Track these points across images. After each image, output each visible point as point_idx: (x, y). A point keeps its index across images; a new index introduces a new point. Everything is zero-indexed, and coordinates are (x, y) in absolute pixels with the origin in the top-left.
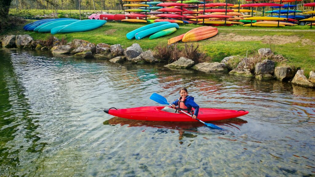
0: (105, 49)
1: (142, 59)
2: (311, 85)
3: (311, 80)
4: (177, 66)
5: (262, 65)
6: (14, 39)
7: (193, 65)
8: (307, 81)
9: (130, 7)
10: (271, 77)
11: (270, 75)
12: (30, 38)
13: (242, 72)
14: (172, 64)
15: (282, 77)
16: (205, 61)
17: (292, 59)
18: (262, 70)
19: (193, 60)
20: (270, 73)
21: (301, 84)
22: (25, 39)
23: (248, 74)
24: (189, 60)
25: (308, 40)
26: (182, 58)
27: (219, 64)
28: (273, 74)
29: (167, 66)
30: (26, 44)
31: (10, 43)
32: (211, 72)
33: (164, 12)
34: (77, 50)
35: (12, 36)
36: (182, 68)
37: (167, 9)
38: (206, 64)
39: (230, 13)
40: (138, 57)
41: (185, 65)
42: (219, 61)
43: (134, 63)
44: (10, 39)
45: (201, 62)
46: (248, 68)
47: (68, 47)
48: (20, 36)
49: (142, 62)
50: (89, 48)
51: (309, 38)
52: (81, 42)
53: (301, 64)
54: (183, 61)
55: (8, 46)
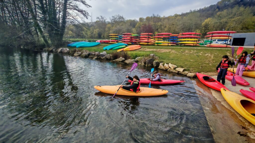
0: (93, 54)
1: (106, 58)
2: (164, 69)
3: (165, 67)
4: (118, 61)
5: (148, 60)
6: (62, 49)
7: (124, 60)
8: (163, 67)
9: (112, 38)
10: (151, 66)
11: (150, 65)
12: (68, 49)
13: (141, 63)
14: (116, 60)
15: (155, 66)
16: (129, 59)
17: (162, 58)
18: (148, 63)
19: (125, 58)
20: (151, 64)
21: (161, 68)
22: (66, 50)
23: (143, 64)
24: (123, 58)
25: (174, 51)
26: (121, 58)
27: (134, 60)
28: (152, 64)
29: (114, 61)
30: (66, 52)
31: (60, 51)
32: (129, 63)
33: (124, 39)
34: (83, 54)
35: (61, 48)
36: (120, 61)
37: (125, 38)
38: (129, 60)
39: (150, 40)
40: (104, 57)
41: (121, 60)
42: (135, 59)
43: (102, 59)
44: (61, 49)
45: (128, 59)
46: (143, 62)
47: (80, 53)
48: (64, 48)
49: (105, 59)
50: (88, 53)
51: (175, 50)
52: (86, 51)
53: (164, 60)
54: (121, 59)
55: (60, 52)
